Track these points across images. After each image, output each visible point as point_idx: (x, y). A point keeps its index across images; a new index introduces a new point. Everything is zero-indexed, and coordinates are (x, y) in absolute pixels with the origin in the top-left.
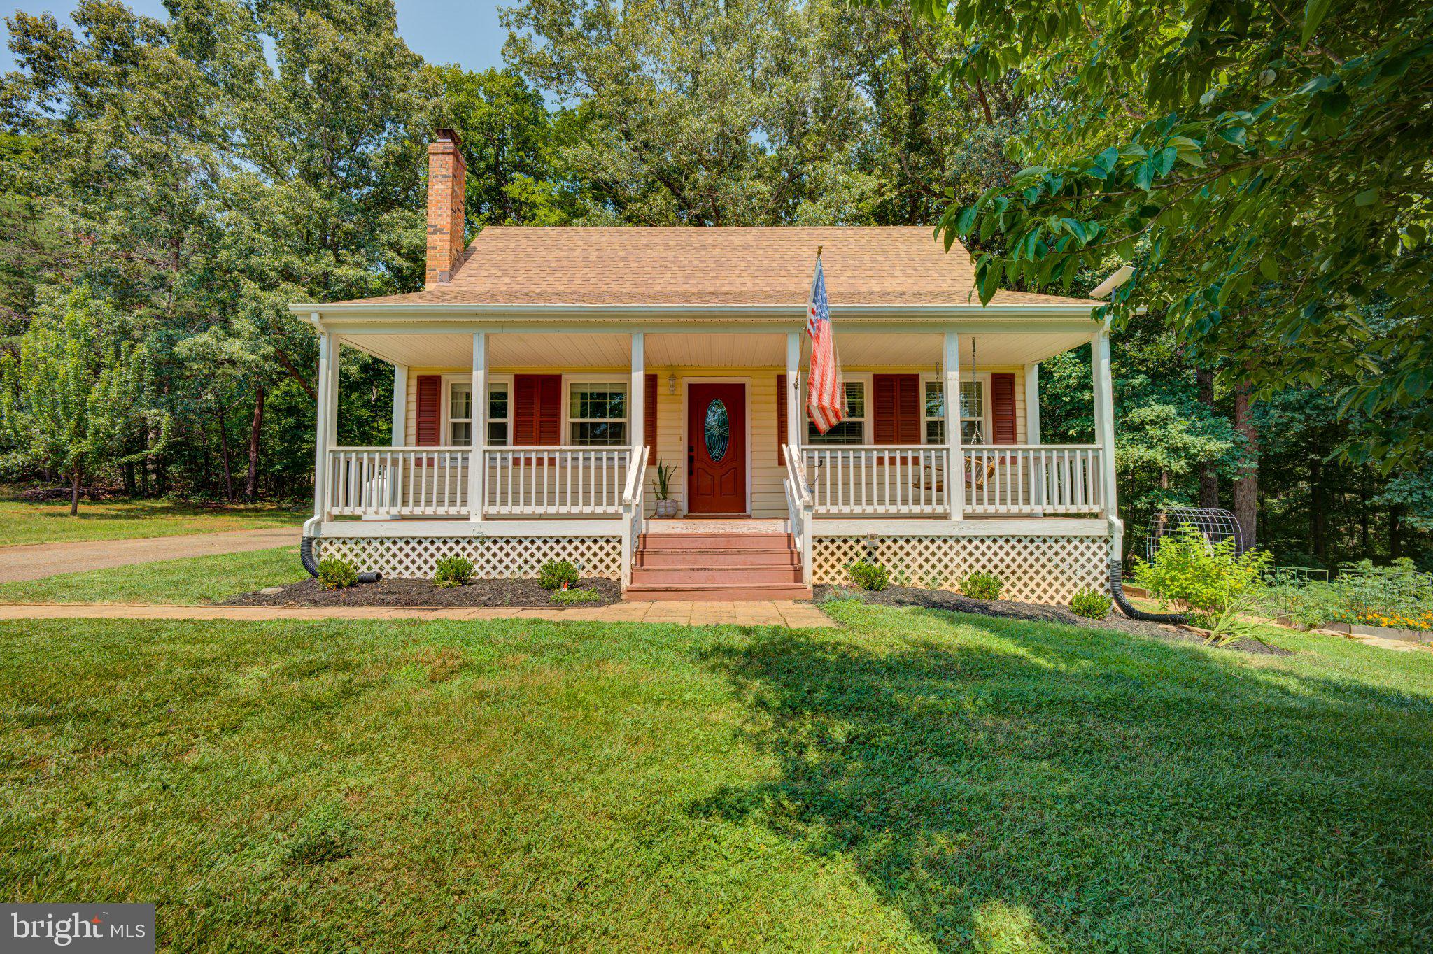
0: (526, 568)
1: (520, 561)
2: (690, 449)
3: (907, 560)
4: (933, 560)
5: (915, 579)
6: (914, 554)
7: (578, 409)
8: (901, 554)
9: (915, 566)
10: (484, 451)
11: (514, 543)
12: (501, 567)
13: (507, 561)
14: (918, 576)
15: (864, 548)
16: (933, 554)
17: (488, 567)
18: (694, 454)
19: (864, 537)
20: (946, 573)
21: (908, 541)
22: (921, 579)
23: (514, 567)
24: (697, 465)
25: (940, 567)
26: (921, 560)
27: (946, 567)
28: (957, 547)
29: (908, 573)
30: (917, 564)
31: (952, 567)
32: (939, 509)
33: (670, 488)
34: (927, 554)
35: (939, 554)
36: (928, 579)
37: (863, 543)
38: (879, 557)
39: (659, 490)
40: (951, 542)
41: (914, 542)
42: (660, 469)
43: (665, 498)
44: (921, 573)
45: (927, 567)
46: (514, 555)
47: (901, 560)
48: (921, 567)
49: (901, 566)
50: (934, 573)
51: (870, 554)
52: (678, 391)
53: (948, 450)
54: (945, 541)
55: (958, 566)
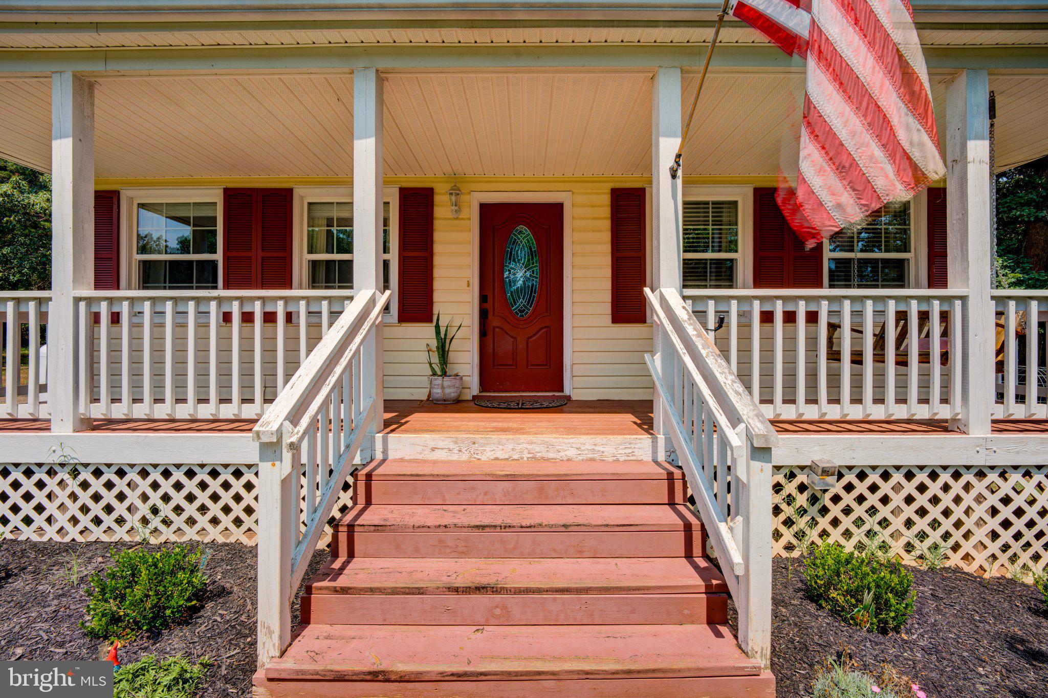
0: (156, 522)
1: (144, 509)
2: (483, 299)
3: (884, 512)
4: (935, 512)
5: (897, 547)
6: (897, 500)
7: (322, 241)
8: (873, 499)
9: (897, 523)
10: (77, 300)
11: (132, 475)
12: (108, 520)
13: (120, 509)
14: (903, 541)
15: (802, 488)
16: (935, 500)
17: (85, 521)
18: (488, 306)
19: (802, 468)
20: (957, 535)
21: (886, 476)
22: (909, 547)
23: (133, 520)
24: (494, 321)
25: (947, 525)
26: (909, 511)
27: (958, 524)
28: (980, 486)
29: (884, 535)
30: (903, 518)
31: (969, 523)
32: (944, 412)
33: (452, 356)
34: (922, 500)
35: (947, 500)
36: (922, 547)
37: (801, 478)
38: (829, 504)
39: (435, 359)
40: (968, 477)
41: (897, 477)
42: (437, 327)
43: (444, 374)
44: (909, 535)
45: (922, 524)
46: (133, 497)
47: (872, 511)
48: (909, 523)
49: (871, 523)
50: (935, 536)
51: (814, 499)
52: (465, 213)
53: (964, 299)
54: (957, 475)
55: (981, 522)
